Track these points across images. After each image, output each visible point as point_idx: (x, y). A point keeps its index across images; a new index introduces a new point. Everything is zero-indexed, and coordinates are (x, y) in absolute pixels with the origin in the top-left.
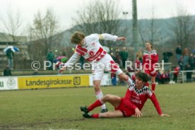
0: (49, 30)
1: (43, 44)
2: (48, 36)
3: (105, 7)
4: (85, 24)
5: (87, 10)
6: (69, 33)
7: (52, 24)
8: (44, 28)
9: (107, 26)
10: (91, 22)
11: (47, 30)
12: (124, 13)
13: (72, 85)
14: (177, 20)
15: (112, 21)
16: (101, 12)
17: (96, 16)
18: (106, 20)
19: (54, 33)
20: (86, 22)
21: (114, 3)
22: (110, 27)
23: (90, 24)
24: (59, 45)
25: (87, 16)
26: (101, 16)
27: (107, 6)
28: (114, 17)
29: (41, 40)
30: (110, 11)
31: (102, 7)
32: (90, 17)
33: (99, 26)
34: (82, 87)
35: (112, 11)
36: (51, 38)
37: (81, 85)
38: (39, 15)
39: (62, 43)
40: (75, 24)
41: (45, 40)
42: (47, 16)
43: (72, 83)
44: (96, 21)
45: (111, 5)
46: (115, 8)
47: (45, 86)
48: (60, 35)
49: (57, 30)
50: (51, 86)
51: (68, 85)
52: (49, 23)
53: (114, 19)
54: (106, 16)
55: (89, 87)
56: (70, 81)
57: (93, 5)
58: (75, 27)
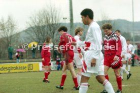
0: (10, 31)
1: (6, 41)
2: (9, 35)
3: (50, 14)
4: (36, 26)
5: (37, 17)
6: (24, 33)
7: (12, 27)
8: (6, 29)
9: (52, 28)
10: (41, 25)
11: (8, 31)
12: (64, 18)
13: (27, 70)
15: (55, 24)
16: (47, 18)
17: (44, 21)
18: (51, 23)
19: (13, 33)
20: (37, 25)
21: (56, 11)
22: (54, 28)
23: (39, 26)
24: (17, 41)
25: (38, 20)
26: (48, 21)
27: (52, 14)
28: (57, 21)
29: (4, 38)
31: (48, 14)
32: (40, 22)
33: (46, 27)
34: (34, 72)
35: (55, 17)
36: (11, 36)
37: (34, 70)
38: (3, 20)
39: (19, 40)
40: (29, 26)
41: (7, 38)
42: (8, 21)
43: (27, 69)
44: (44, 24)
45: (55, 12)
46: (57, 15)
47: (7, 71)
48: (18, 34)
49: (16, 31)
50: (11, 71)
51: (24, 70)
52: (10, 26)
53: (57, 23)
54: (51, 21)
55: (39, 71)
56: (26, 67)
57: (42, 13)
58: (29, 28)
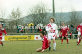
0: (18, 17)
1: (15, 22)
3: (41, 7)
4: (33, 14)
5: (34, 9)
6: (26, 18)
7: (19, 14)
8: (16, 16)
11: (17, 17)
12: (49, 10)
13: (27, 39)
14: (71, 13)
15: (44, 13)
16: (39, 9)
17: (37, 11)
18: (42, 13)
19: (20, 18)
20: (33, 13)
21: (45, 6)
22: (43, 15)
23: (35, 14)
24: (22, 23)
25: (34, 11)
26: (40, 11)
27: (42, 7)
28: (45, 11)
30: (43, 9)
31: (40, 7)
32: (35, 12)
33: (39, 15)
34: (31, 40)
35: (44, 9)
36: (18, 20)
37: (31, 39)
38: (14, 10)
39: (23, 22)
40: (29, 14)
41: (16, 21)
42: (17, 11)
43: (27, 38)
44: (38, 13)
45: (44, 6)
46: (45, 8)
47: (16, 40)
48: (23, 18)
49: (21, 17)
50: (18, 40)
51: (25, 40)
52: (18, 14)
53: (45, 12)
54: (41, 11)
55: (34, 40)
56: (26, 38)
57: (36, 7)
